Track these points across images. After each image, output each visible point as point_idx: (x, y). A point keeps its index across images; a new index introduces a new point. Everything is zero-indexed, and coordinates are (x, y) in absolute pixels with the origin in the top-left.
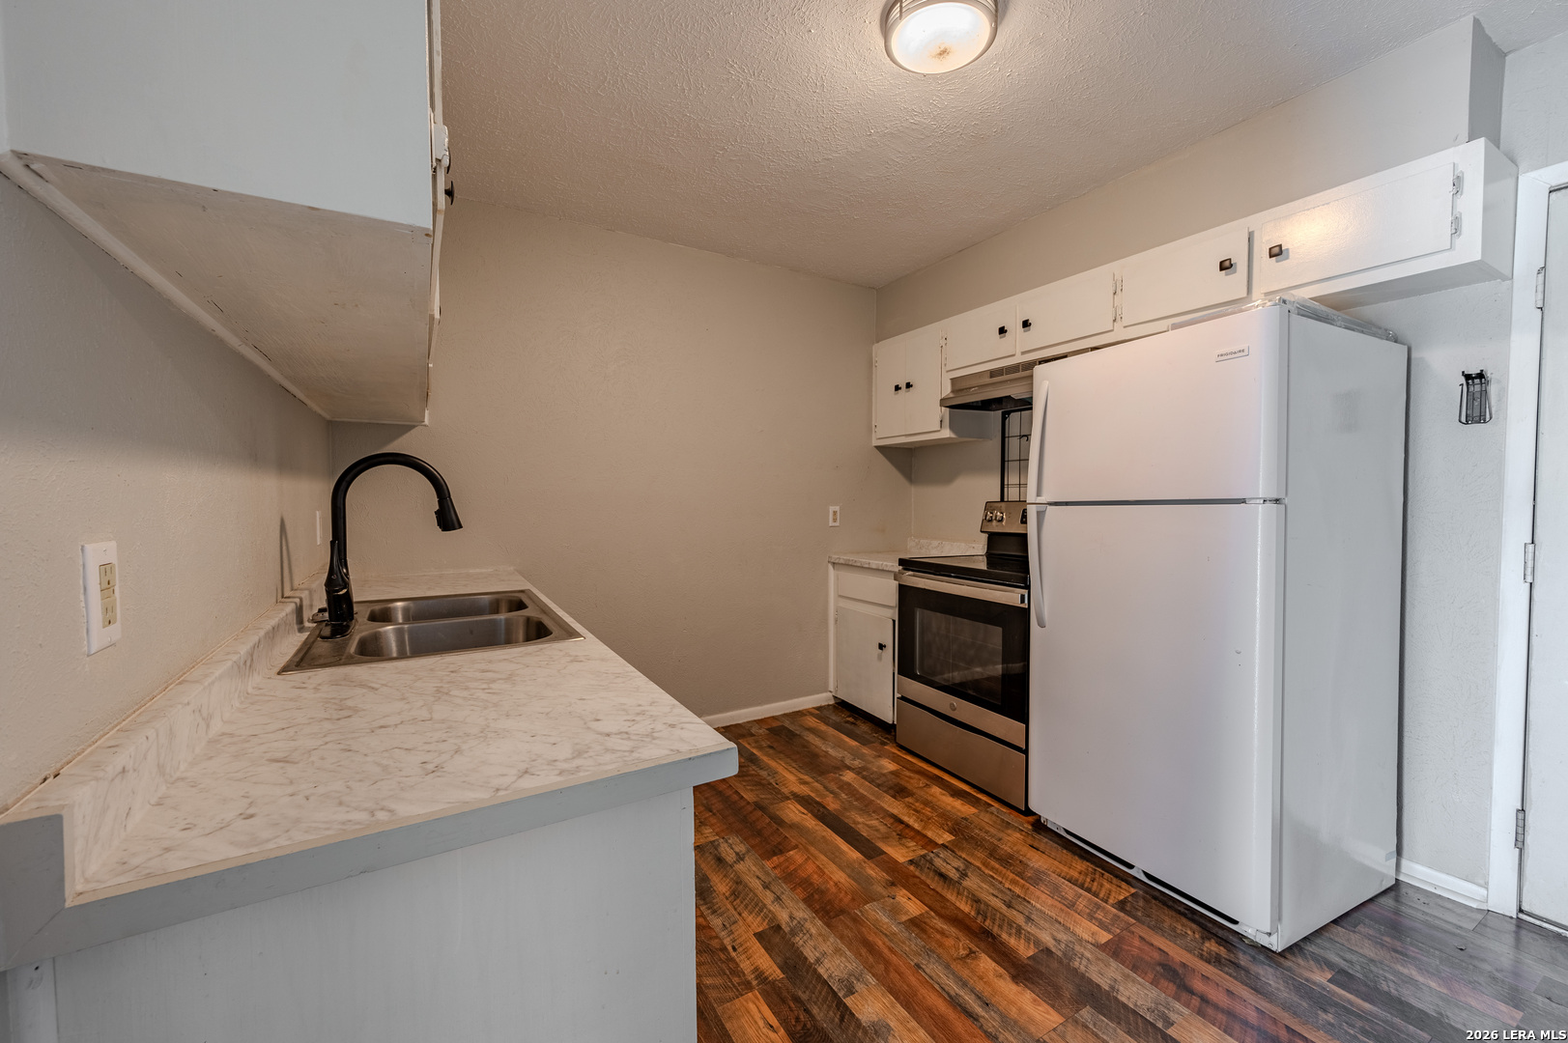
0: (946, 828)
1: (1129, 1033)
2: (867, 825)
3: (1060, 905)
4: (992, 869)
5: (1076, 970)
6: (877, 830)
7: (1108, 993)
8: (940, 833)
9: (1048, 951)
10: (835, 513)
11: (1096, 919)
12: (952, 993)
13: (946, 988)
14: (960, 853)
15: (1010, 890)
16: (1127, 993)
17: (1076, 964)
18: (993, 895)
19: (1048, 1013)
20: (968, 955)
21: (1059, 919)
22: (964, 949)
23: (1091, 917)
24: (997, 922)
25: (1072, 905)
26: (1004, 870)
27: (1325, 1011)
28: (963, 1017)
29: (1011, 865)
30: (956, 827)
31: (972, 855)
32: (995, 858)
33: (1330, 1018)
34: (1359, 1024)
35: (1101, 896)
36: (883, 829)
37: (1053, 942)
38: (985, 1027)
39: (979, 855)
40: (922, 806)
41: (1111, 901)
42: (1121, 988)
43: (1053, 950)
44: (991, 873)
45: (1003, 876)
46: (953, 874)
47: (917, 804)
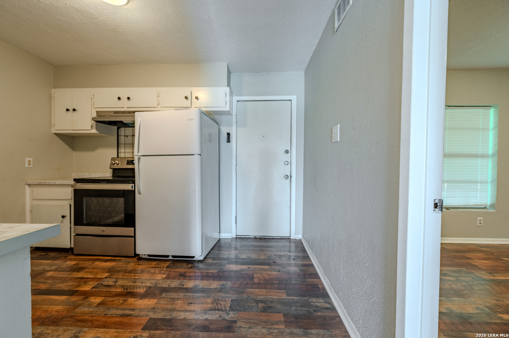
0: (105, 272)
1: (175, 292)
2: (68, 286)
3: (150, 275)
4: (126, 276)
5: (159, 287)
6: (73, 285)
7: (168, 288)
8: (103, 274)
9: (150, 287)
10: (29, 161)
11: (162, 273)
12: (121, 314)
13: (118, 314)
14: (113, 277)
15: (134, 278)
16: (173, 285)
17: (158, 286)
18: (129, 282)
19: (153, 301)
20: (124, 302)
21: (151, 278)
22: (122, 301)
23: (160, 273)
24: (132, 288)
25: (154, 273)
26: (131, 274)
27: (212, 266)
28: (126, 317)
29: (132, 272)
30: (109, 270)
31: (118, 275)
32: (127, 273)
33: (213, 267)
34: (217, 265)
35: (162, 267)
36: (75, 284)
37: (151, 284)
38: (135, 315)
39: (120, 274)
40: (93, 270)
41: (165, 267)
42: (171, 285)
43: (151, 286)
44: (126, 277)
45: (131, 276)
46: (112, 283)
47: (90, 270)
